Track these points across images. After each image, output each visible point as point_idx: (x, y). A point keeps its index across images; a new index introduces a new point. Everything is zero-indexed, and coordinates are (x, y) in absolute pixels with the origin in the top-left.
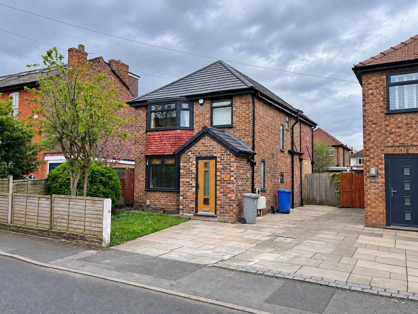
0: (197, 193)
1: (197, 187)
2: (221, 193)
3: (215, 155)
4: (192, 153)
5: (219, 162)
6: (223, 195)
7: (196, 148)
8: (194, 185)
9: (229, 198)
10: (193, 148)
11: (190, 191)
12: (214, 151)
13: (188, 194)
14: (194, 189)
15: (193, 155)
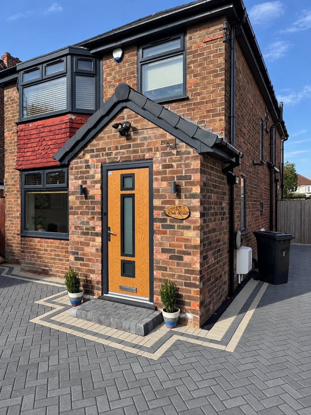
0: (104, 250)
1: (106, 235)
2: (164, 251)
3: (147, 156)
4: (92, 157)
5: (159, 173)
6: (171, 258)
7: (101, 142)
8: (99, 229)
9: (186, 265)
10: (97, 144)
11: (91, 243)
12: (145, 147)
13: (87, 250)
14: (99, 239)
15: (95, 159)
